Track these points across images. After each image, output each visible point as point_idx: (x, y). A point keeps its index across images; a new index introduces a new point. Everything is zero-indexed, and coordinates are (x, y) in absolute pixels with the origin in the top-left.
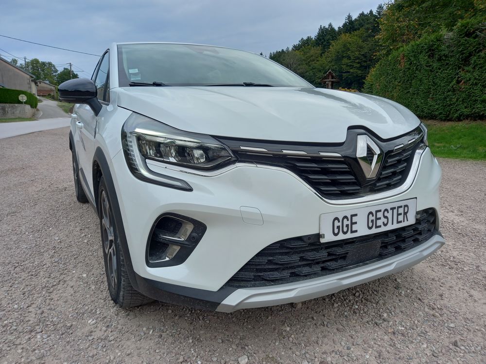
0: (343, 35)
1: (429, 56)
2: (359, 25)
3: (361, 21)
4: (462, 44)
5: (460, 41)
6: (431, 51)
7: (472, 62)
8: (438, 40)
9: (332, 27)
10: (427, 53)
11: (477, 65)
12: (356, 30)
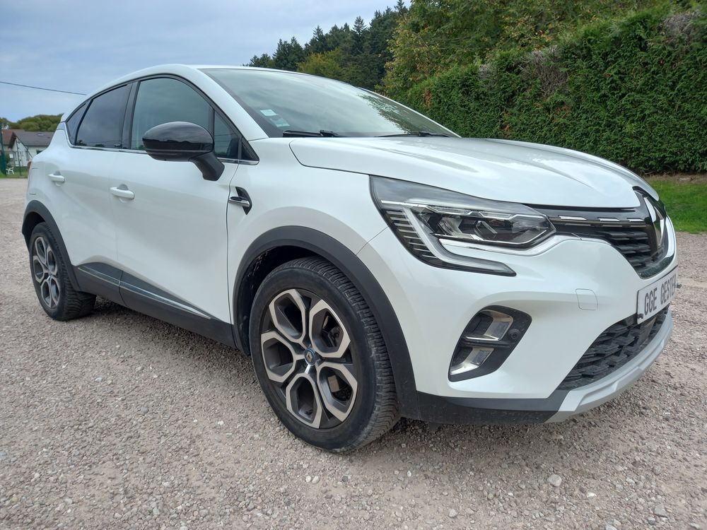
0: (313, 56)
1: (463, 93)
2: (334, 43)
3: (336, 38)
4: (504, 81)
5: (501, 77)
6: (466, 86)
7: (518, 102)
8: (473, 74)
9: (296, 43)
10: (460, 89)
11: (523, 107)
12: (329, 49)
